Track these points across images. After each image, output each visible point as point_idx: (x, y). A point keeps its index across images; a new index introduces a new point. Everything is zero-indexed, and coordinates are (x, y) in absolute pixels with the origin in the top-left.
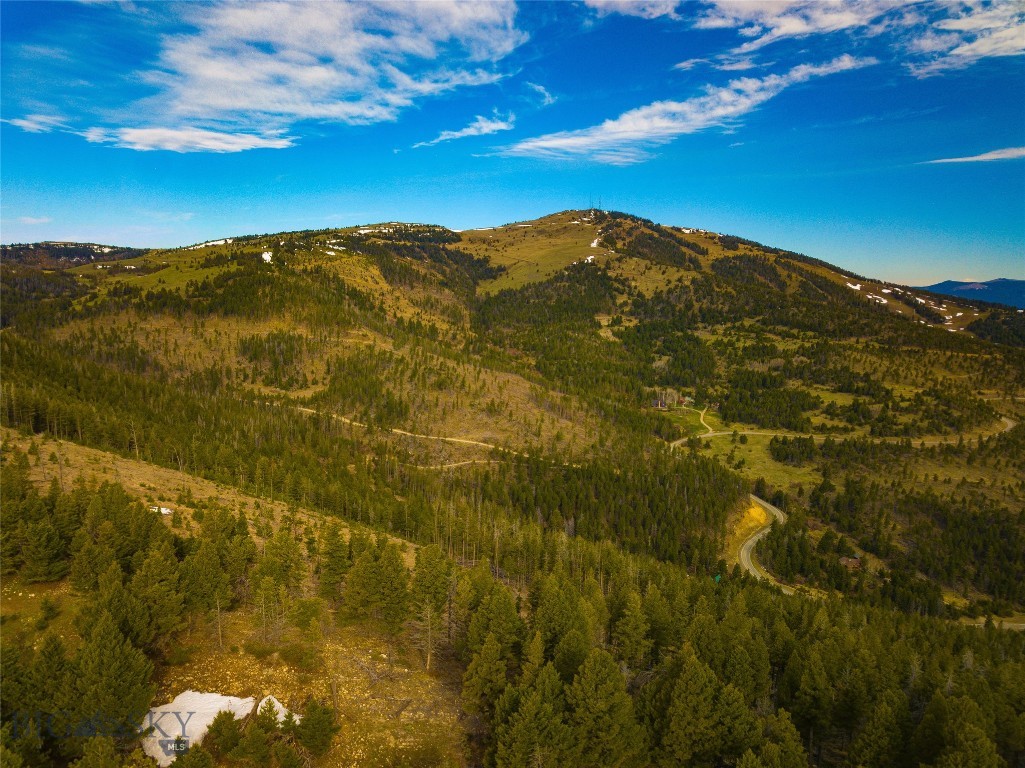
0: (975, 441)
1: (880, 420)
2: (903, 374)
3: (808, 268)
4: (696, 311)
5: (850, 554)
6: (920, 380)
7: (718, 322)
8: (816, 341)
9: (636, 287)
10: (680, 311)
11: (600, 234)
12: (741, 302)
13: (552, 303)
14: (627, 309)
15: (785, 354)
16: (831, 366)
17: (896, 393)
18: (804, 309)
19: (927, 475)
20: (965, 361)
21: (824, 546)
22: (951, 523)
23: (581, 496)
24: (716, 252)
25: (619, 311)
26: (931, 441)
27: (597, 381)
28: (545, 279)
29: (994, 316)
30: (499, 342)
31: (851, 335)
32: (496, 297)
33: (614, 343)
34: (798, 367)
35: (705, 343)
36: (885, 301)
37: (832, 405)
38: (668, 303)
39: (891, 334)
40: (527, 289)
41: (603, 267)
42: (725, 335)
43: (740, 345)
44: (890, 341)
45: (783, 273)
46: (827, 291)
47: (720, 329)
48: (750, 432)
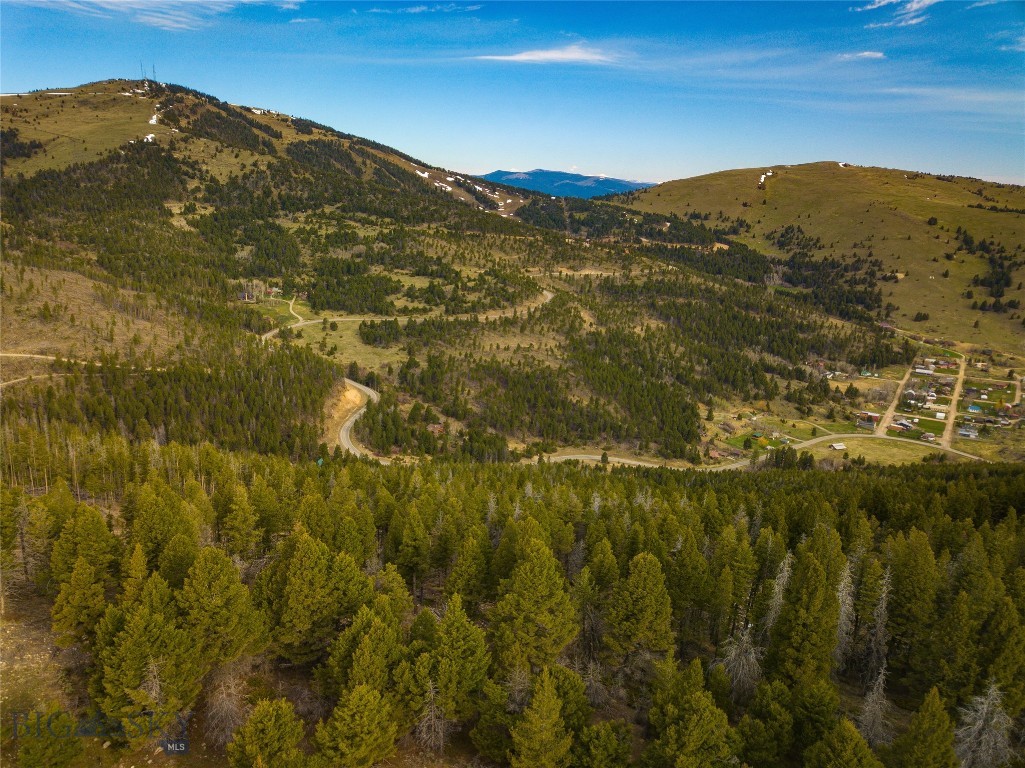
0: (525, 312)
1: (453, 299)
2: (468, 257)
3: (381, 155)
4: (275, 198)
5: (435, 421)
6: (482, 262)
7: (298, 210)
8: (392, 227)
9: (207, 171)
10: (258, 198)
11: (158, 110)
12: (320, 189)
13: (110, 187)
14: (200, 195)
15: (366, 241)
16: (408, 251)
17: (464, 275)
18: (380, 196)
19: (491, 345)
20: (515, 243)
21: (413, 418)
22: (511, 384)
23: (170, 400)
24: (290, 136)
25: (192, 197)
26: (493, 315)
27: (175, 275)
28: (96, 159)
29: (535, 203)
30: (45, 234)
31: (423, 221)
32: (34, 180)
33: (190, 233)
34: (378, 253)
35: (288, 231)
36: (449, 189)
37: (412, 288)
38: (245, 189)
39: (457, 219)
40: (74, 171)
41: (167, 147)
42: (306, 222)
43: (323, 232)
44: (456, 227)
45: (359, 160)
46: (399, 178)
47: (302, 216)
48: (339, 319)
